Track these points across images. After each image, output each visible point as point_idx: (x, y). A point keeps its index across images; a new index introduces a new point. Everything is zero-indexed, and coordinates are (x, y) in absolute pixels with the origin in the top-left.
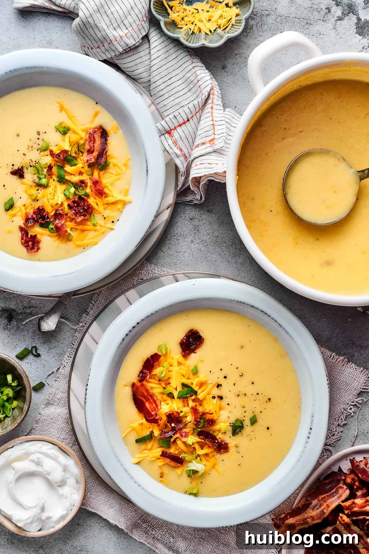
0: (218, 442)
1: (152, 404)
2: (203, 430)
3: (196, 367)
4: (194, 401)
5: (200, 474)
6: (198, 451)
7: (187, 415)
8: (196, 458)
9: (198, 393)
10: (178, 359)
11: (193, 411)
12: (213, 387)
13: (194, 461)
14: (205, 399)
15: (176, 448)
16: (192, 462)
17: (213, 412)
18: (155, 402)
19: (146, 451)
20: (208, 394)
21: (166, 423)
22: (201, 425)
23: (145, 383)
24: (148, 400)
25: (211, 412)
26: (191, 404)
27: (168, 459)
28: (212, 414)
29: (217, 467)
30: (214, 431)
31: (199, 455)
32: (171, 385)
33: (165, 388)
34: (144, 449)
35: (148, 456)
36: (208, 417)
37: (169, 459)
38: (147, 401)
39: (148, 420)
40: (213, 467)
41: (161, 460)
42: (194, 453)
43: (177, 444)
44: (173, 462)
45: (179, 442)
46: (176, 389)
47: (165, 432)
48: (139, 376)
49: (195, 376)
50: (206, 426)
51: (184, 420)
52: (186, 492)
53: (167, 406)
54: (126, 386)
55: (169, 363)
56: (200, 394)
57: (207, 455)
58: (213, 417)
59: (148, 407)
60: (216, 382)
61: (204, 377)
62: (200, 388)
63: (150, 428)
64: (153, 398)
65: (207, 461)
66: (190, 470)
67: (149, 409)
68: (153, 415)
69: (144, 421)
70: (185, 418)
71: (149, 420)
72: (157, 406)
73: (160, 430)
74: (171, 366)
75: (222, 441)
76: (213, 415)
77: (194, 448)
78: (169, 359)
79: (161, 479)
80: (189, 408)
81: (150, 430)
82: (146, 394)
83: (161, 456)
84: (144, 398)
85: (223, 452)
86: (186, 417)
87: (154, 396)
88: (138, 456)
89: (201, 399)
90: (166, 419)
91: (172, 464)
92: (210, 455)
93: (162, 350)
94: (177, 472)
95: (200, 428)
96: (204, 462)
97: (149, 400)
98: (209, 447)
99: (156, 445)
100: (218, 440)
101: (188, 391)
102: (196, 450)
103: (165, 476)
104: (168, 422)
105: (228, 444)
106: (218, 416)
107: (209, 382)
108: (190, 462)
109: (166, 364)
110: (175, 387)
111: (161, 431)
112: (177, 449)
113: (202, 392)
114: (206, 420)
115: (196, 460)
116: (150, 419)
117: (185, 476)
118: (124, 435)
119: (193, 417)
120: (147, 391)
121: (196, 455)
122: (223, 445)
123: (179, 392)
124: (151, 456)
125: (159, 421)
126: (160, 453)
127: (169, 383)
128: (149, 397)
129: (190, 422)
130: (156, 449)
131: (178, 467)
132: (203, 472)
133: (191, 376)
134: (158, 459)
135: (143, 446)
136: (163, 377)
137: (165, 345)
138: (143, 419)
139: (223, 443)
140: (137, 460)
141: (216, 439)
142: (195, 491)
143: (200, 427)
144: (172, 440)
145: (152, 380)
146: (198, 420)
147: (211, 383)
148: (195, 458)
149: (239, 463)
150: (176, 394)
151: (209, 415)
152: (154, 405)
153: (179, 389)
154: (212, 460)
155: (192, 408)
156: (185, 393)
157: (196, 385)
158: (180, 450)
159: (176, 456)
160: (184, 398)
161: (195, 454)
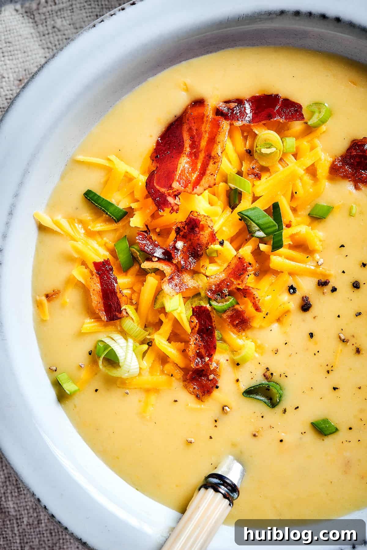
0: (207, 365)
1: (194, 170)
2: (213, 315)
3: (330, 210)
4: (257, 252)
5: (115, 373)
6: (160, 334)
7: (216, 260)
8: (142, 343)
9: (281, 250)
10: (320, 159)
11: (237, 266)
12: (313, 274)
13: (131, 341)
14: (276, 273)
15: (134, 284)
16: (126, 339)
17: (263, 309)
18: (203, 173)
19: (79, 227)
20: (291, 274)
21: (174, 228)
22: (220, 305)
23: (225, 125)
24: (194, 155)
25: (259, 305)
26: (247, 251)
27: (99, 285)
28: (258, 309)
29: (153, 398)
30: (222, 340)
31: (150, 343)
32: (257, 183)
33: (240, 173)
34: (81, 222)
35: (75, 240)
36: (247, 307)
37: (102, 286)
38: (190, 155)
39: (149, 184)
40: (147, 391)
41: (86, 271)
42: (150, 330)
43: (145, 281)
44: (100, 300)
45: (152, 281)
46: (255, 199)
47: (151, 238)
48: (227, 102)
49: (308, 220)
50: (225, 316)
51: (205, 262)
52: (52, 371)
53: (209, 206)
54: (187, 90)
55: (297, 148)
56: (280, 255)
57: (164, 359)
58: (253, 317)
59: (180, 167)
60: (328, 272)
61: (320, 241)
62: (291, 247)
63: (137, 201)
64: (208, 165)
65: (152, 368)
66: (107, 346)
67: (179, 172)
68: (170, 187)
69: (143, 179)
70: (208, 261)
71: (153, 187)
72: (197, 182)
73: (147, 226)
74: (295, 155)
75: (214, 372)
76: (258, 313)
77: (161, 323)
78: (308, 142)
79: (44, 299)
80: (235, 253)
81: (134, 205)
82: (203, 143)
83: (96, 264)
84: (191, 147)
85: (191, 390)
86: (212, 261)
87: (215, 163)
88: (59, 218)
89: (271, 265)
90: (181, 222)
91: (96, 300)
92: (168, 367)
93: (316, 115)
94: (83, 323)
95: (211, 305)
96: (146, 363)
97: (197, 157)
98: (184, 351)
99: (109, 240)
100: (210, 360)
101: (269, 228)
102: (159, 329)
103: (56, 303)
104: (178, 231)
105: (217, 387)
106: (261, 327)
107: (317, 256)
108: (124, 334)
109: (291, 142)
110: (257, 195)
111: (146, 229)
112: (131, 288)
113: (287, 258)
114: (237, 307)
115: (138, 344)
116: (158, 187)
117: (88, 345)
118: (80, 158)
119: (223, 276)
120: (212, 141)
121: (148, 337)
122: (208, 379)
123: (254, 208)
124: (79, 245)
125: (167, 210)
126: (100, 260)
127: (258, 177)
128: (202, 156)
129: (207, 277)
130: (100, 245)
131: (98, 318)
132: (125, 376)
133: (304, 213)
134: (84, 263)
135: (87, 215)
136: (262, 154)
137: (330, 113)
138: (143, 173)
139: (211, 377)
140: (47, 222)
141: (210, 356)
142: (69, 387)
143: (214, 303)
144: (146, 265)
145: (238, 137)
146: (226, 291)
147: (320, 263)
148: (141, 338)
149: (193, 440)
150: (244, 205)
151: (250, 305)
152: (195, 176)
153: (262, 205)
154: (159, 379)
155: (241, 260)
156: (260, 222)
157: (292, 237)
158: (136, 295)
159: (119, 295)
160: (248, 227)
161: (149, 335)
